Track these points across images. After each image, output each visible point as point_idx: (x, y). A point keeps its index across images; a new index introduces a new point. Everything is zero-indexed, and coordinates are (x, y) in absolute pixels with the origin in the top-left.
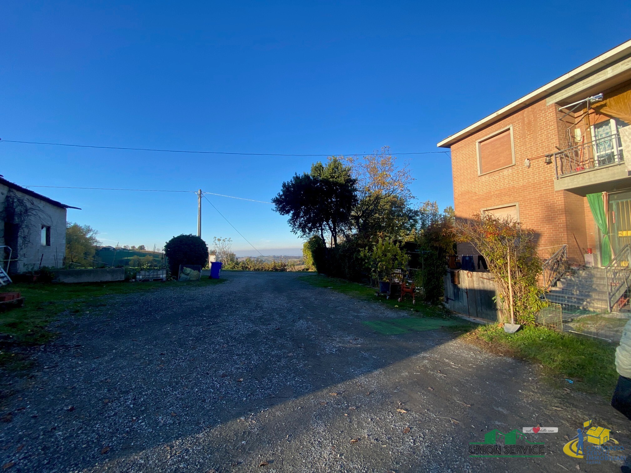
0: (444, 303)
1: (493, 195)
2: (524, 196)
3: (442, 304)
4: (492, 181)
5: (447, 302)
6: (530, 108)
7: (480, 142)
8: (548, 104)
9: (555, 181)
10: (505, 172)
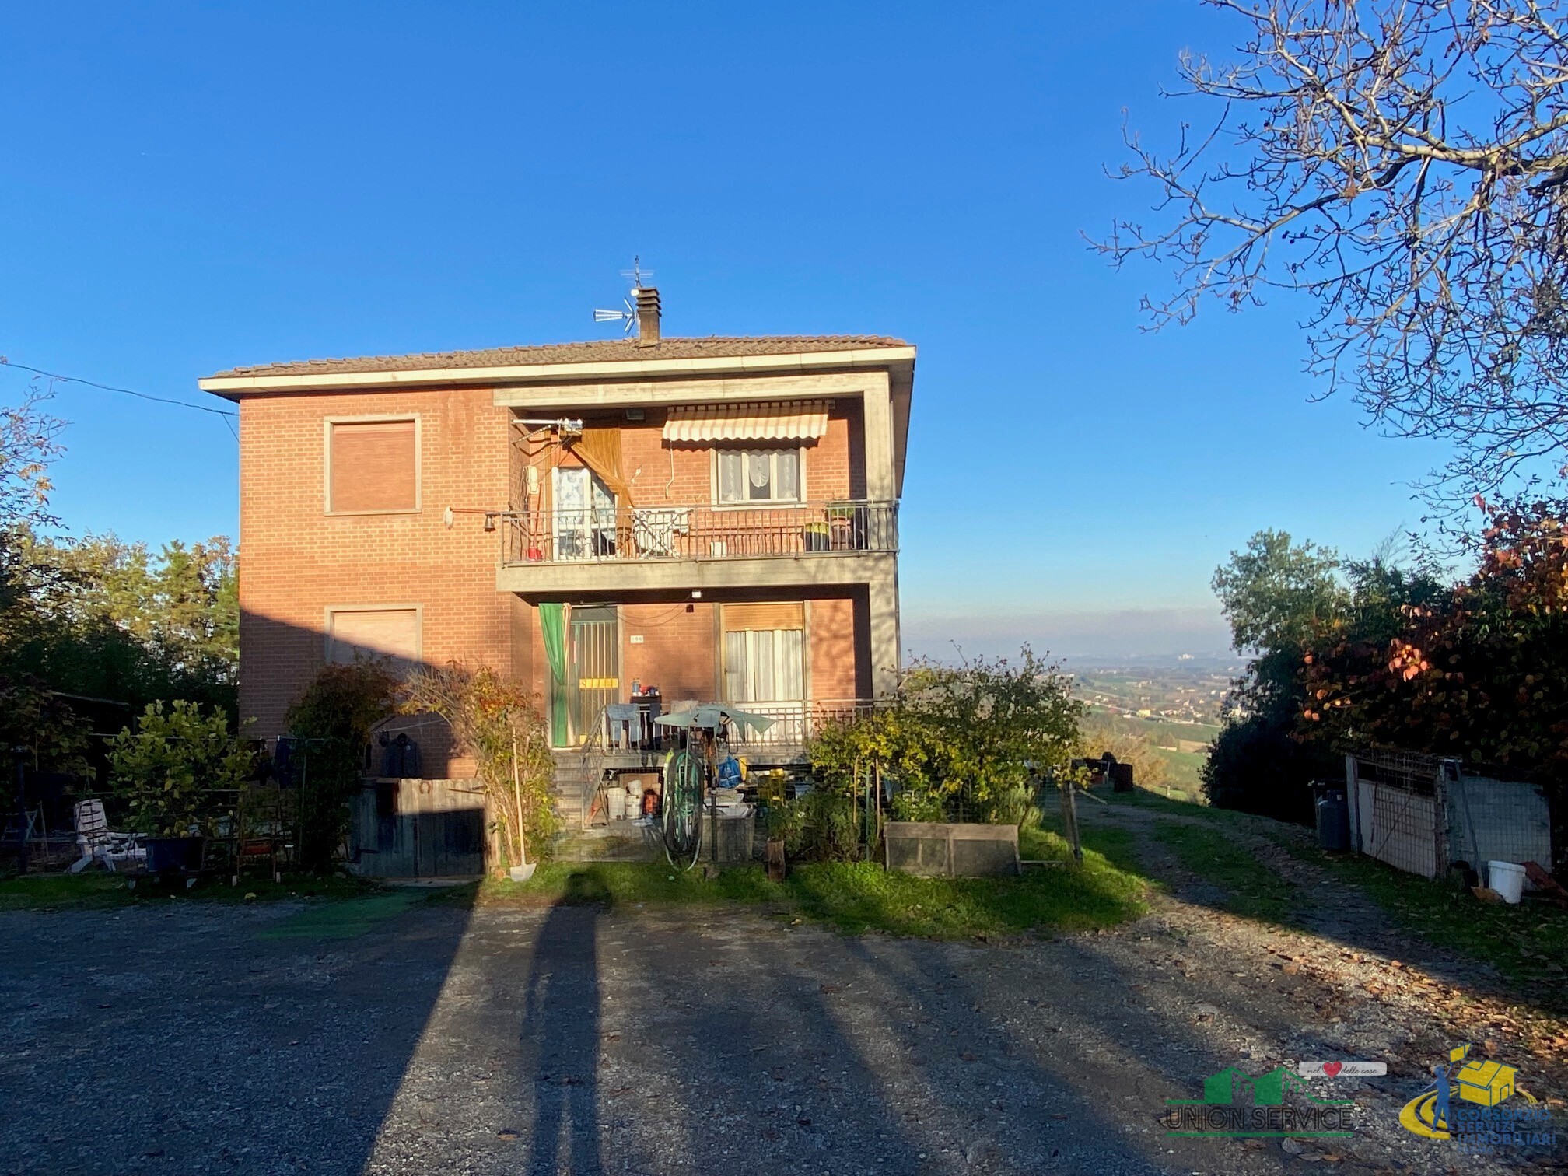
0: (347, 865)
1: (362, 574)
2: (435, 591)
3: (341, 869)
4: (361, 537)
5: (356, 860)
6: (460, 394)
7: (335, 424)
8: (496, 404)
9: (498, 569)
10: (397, 524)
